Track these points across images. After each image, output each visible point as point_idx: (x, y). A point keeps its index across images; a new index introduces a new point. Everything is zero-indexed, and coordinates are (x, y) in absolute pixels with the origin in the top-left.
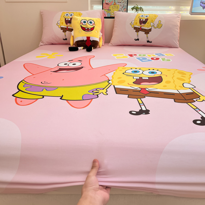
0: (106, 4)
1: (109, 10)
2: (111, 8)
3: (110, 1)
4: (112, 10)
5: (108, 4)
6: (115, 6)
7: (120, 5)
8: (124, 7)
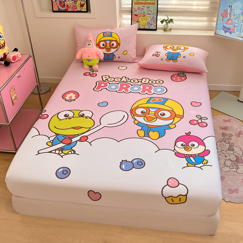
0: (135, 15)
1: (138, 22)
2: (140, 20)
3: (139, 13)
4: (141, 22)
5: (137, 15)
6: (144, 17)
7: (149, 16)
8: (153, 19)
